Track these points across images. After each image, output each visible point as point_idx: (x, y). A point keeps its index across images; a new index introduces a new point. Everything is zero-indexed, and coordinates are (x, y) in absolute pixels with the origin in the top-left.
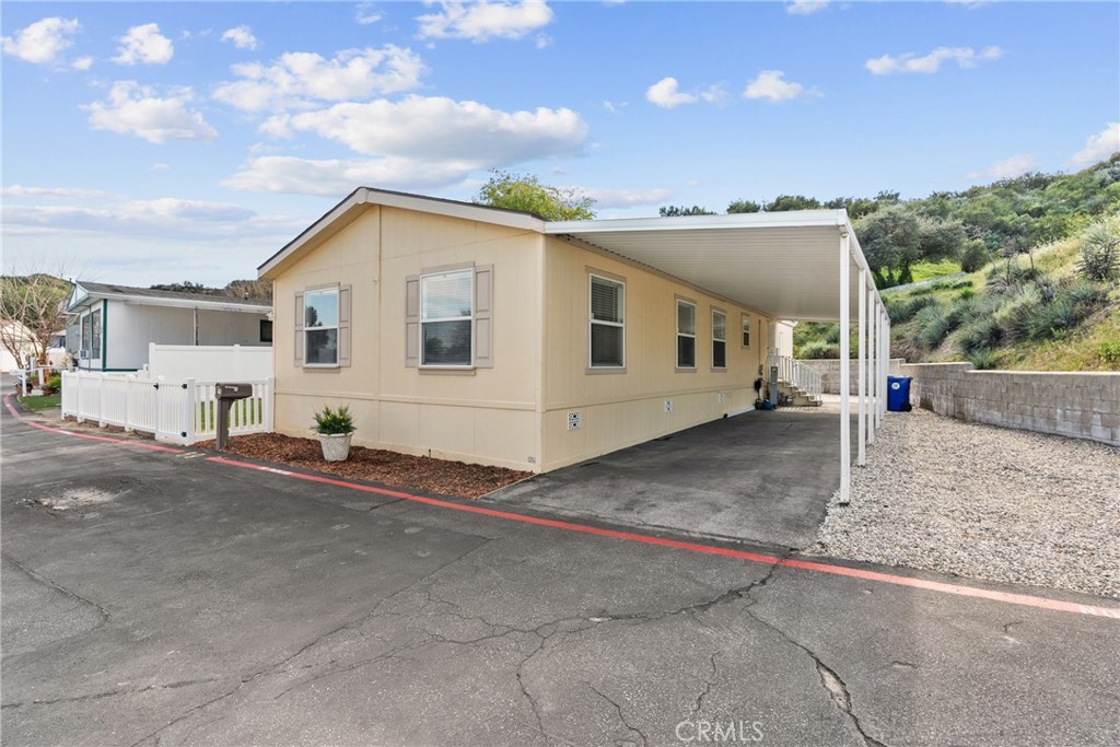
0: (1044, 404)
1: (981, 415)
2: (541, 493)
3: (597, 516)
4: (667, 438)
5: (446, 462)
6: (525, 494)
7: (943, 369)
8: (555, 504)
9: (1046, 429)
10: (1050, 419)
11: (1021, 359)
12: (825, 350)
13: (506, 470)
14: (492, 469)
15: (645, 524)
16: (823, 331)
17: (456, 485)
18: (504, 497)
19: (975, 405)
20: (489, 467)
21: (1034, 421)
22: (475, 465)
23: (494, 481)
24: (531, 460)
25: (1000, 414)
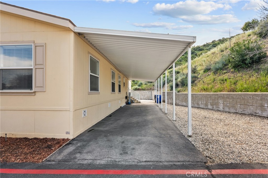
0: (196, 101)
1: (180, 104)
2: (79, 150)
3: (115, 161)
4: (110, 116)
5: (17, 139)
6: (71, 154)
7: (170, 93)
8: (89, 157)
9: (197, 106)
10: (198, 104)
11: (185, 90)
12: (138, 88)
13: (53, 139)
14: (45, 140)
15: (140, 162)
16: (136, 83)
17: (26, 154)
18: (60, 157)
19: (179, 101)
20: (43, 139)
21: (194, 105)
22: (35, 139)
23: (49, 147)
24: (68, 133)
25: (185, 103)
